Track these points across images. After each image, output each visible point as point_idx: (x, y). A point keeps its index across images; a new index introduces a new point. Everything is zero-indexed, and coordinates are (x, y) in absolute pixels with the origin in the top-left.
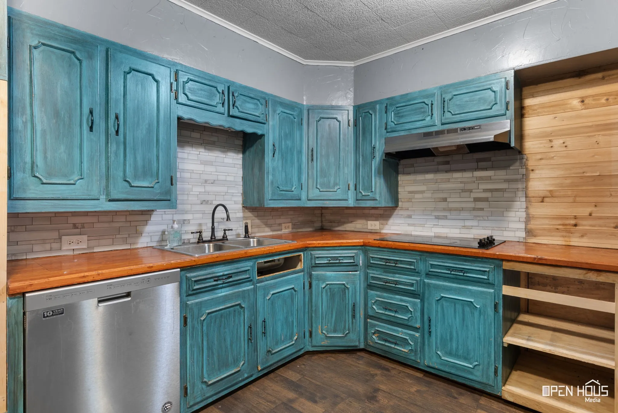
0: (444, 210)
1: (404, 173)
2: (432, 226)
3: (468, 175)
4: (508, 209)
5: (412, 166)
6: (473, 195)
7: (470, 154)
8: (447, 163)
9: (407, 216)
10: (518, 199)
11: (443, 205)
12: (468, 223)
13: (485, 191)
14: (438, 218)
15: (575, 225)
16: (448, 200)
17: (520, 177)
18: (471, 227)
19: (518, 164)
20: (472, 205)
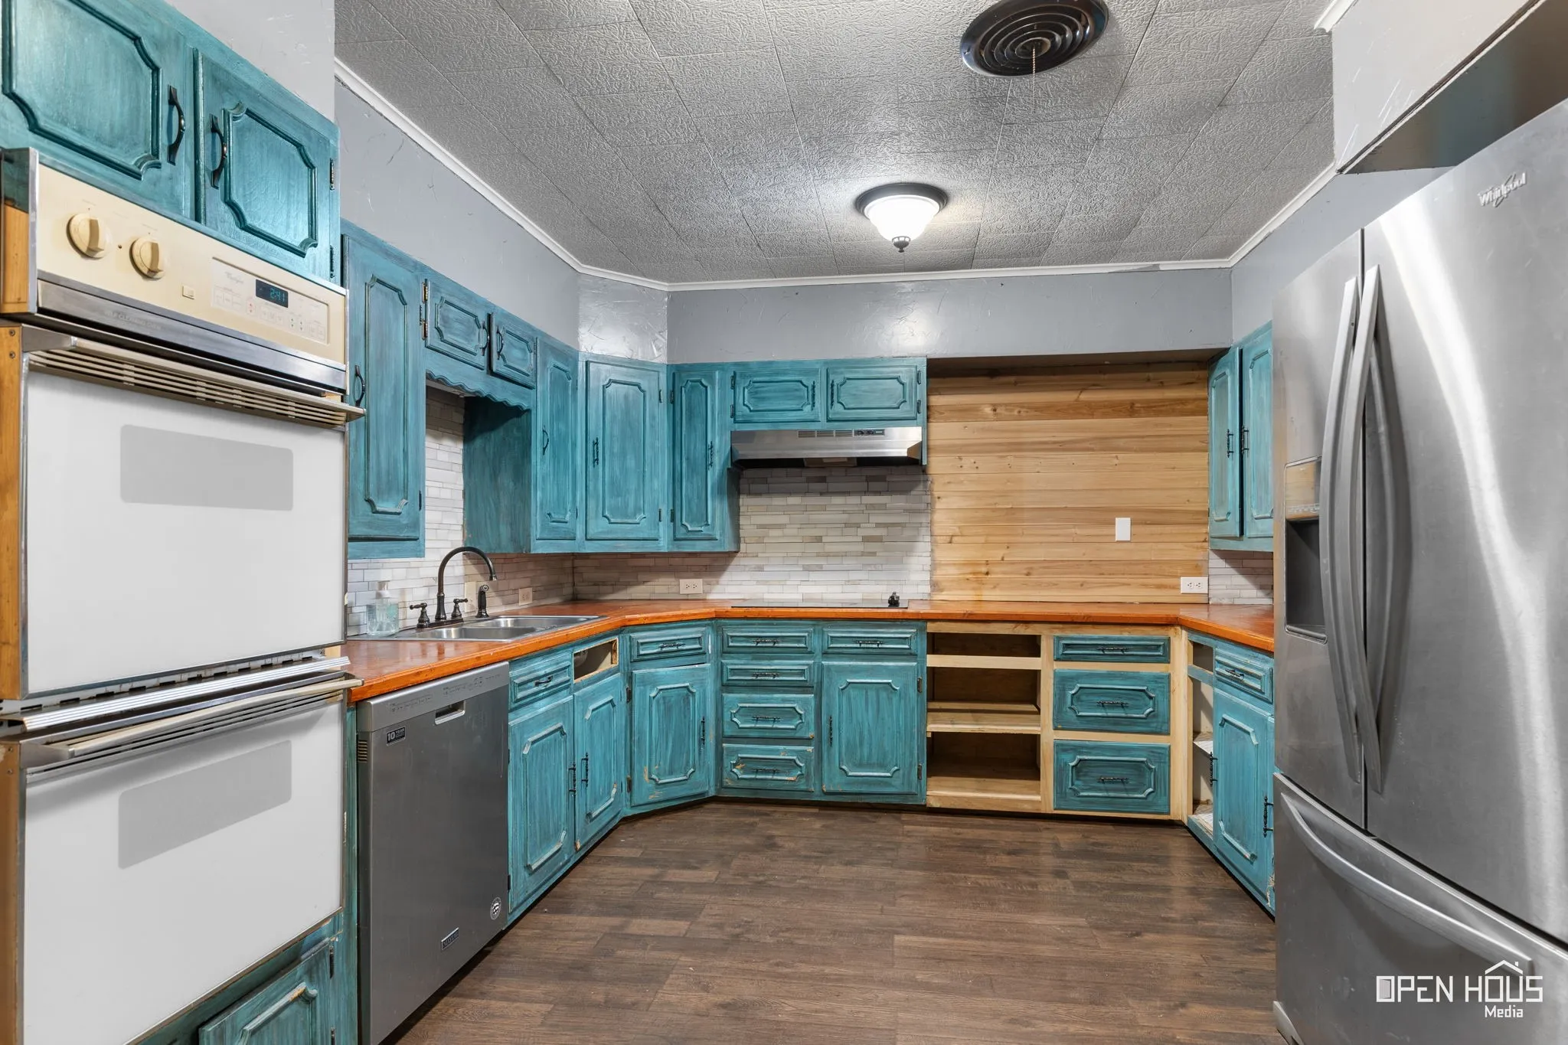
0: (818, 555)
1: (750, 493)
2: (799, 583)
3: (853, 500)
4: (909, 552)
5: (764, 481)
6: (862, 532)
7: (857, 469)
8: (823, 480)
9: (755, 568)
10: (921, 539)
11: (816, 547)
12: (854, 576)
13: (878, 525)
14: (807, 569)
15: (987, 573)
16: (824, 539)
17: (923, 506)
18: (859, 582)
19: (921, 487)
20: (860, 548)
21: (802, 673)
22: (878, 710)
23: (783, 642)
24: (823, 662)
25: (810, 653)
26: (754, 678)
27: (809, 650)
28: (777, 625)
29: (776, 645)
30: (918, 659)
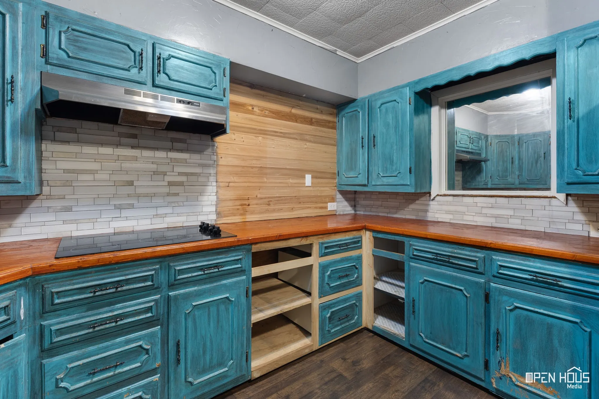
0: (129, 196)
1: (54, 140)
2: (111, 219)
3: (161, 154)
4: (202, 193)
5: (73, 130)
6: (168, 179)
8: (134, 136)
9: (61, 209)
10: (210, 184)
11: (128, 190)
12: (161, 211)
13: (180, 174)
14: (119, 208)
15: (249, 205)
16: (135, 183)
17: (211, 162)
18: (165, 215)
19: (210, 150)
20: (166, 190)
21: (149, 309)
22: (218, 322)
23: (127, 284)
24: (170, 294)
25: (156, 288)
26: (91, 330)
27: (155, 286)
28: (119, 268)
29: (119, 289)
30: (246, 273)
